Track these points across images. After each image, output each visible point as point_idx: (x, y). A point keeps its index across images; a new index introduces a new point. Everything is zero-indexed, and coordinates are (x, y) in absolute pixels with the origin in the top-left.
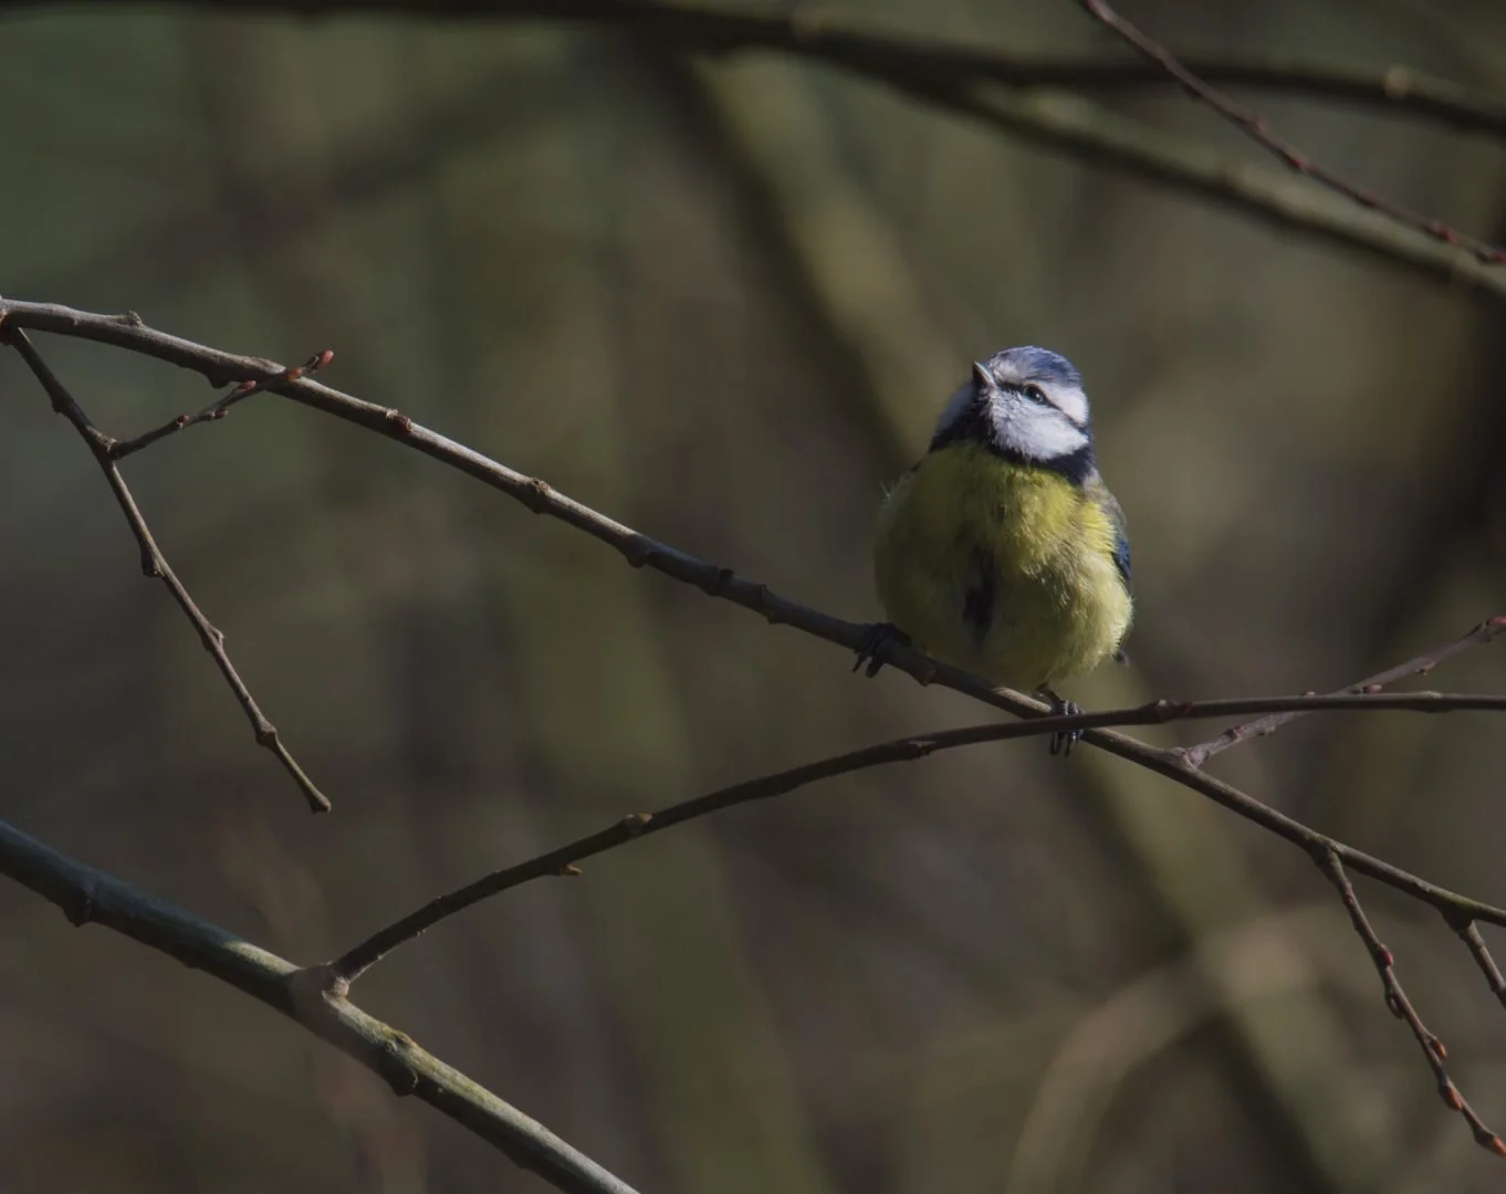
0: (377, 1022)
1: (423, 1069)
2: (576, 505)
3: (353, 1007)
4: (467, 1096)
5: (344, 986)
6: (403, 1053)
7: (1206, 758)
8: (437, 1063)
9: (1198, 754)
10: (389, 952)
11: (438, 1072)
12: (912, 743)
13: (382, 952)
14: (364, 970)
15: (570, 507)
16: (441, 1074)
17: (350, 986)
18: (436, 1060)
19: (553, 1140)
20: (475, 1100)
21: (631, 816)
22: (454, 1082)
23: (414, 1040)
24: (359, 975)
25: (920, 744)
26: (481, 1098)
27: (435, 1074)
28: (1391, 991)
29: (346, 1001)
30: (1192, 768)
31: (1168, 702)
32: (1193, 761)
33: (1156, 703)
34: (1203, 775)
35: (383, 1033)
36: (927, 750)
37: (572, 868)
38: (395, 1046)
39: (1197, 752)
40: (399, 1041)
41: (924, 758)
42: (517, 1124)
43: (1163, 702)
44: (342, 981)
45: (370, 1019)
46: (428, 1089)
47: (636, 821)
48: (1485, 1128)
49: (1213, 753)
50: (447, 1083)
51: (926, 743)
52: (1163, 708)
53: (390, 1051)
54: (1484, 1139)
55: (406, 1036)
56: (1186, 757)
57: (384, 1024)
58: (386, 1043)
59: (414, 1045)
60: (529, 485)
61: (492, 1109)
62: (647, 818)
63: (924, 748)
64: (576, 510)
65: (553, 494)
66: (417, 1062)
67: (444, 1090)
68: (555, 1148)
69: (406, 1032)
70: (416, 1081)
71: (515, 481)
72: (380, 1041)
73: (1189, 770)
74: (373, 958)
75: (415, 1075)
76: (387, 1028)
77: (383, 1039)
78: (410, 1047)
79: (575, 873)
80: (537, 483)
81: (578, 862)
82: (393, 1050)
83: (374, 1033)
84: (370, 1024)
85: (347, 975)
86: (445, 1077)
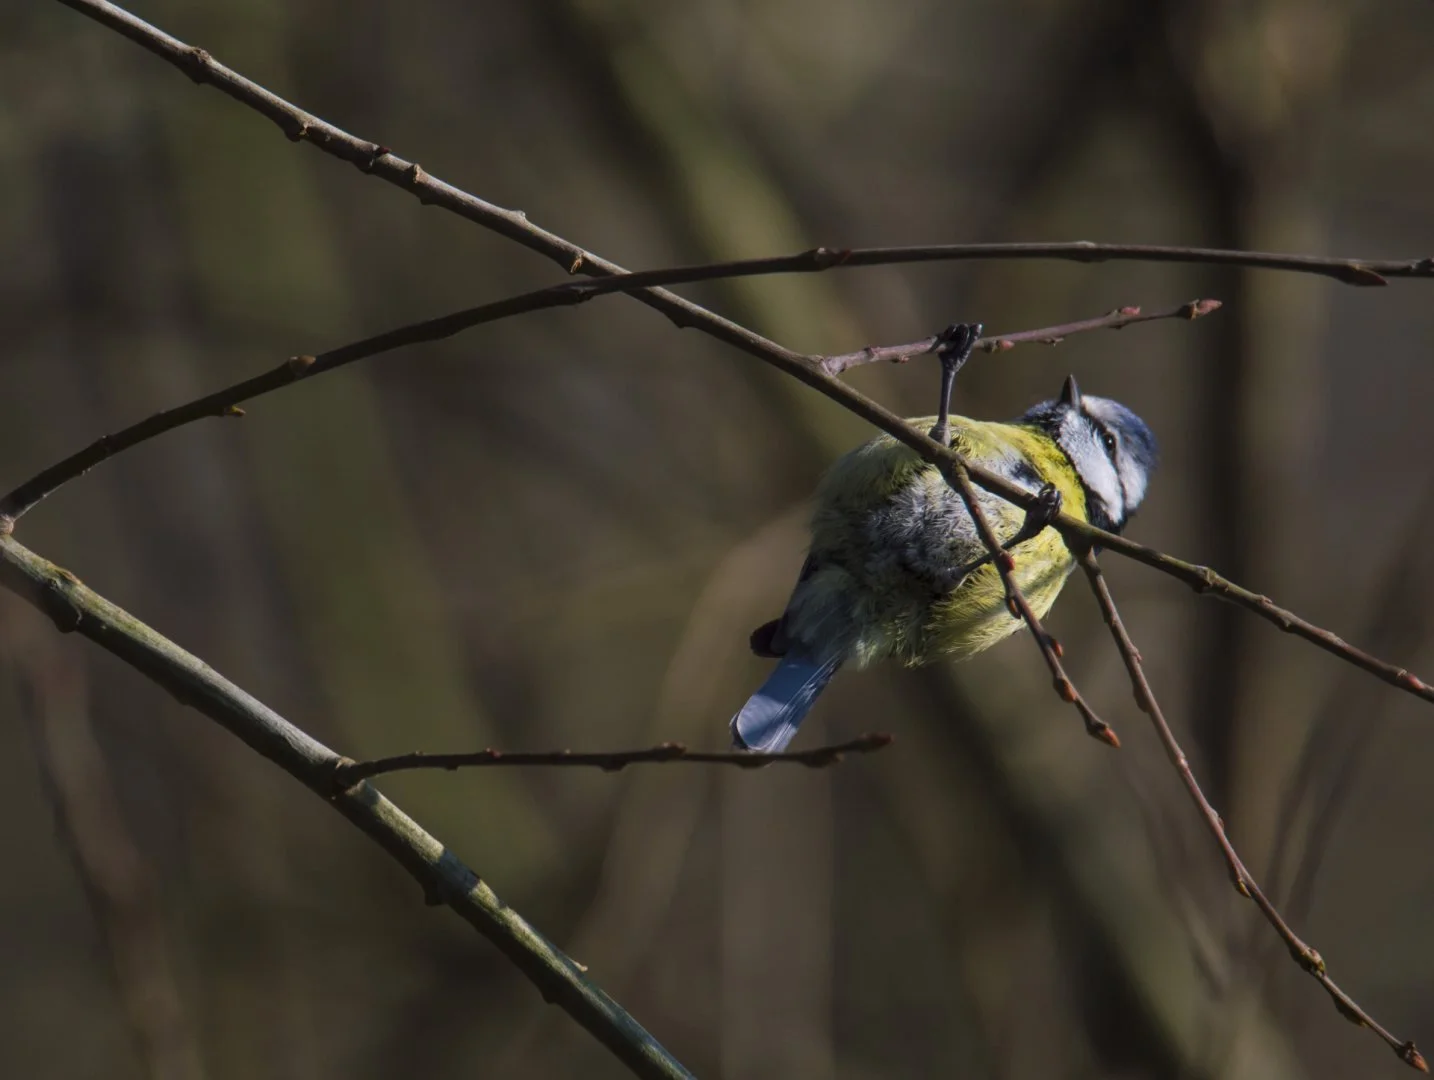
0: (42, 560)
1: (87, 606)
2: (236, 76)
3: (18, 544)
4: (130, 633)
5: (10, 524)
6: (66, 590)
7: (843, 370)
8: (101, 601)
9: (836, 363)
10: (54, 490)
11: (101, 609)
12: (574, 288)
13: (46, 490)
14: (28, 508)
15: (231, 78)
16: (104, 612)
17: (16, 524)
18: (100, 597)
19: (214, 676)
20: (139, 637)
21: (295, 358)
22: (118, 620)
23: (78, 577)
24: (24, 513)
25: (582, 290)
26: (144, 635)
27: (99, 612)
28: (1012, 594)
29: (12, 539)
30: (829, 375)
31: (827, 251)
32: (830, 369)
33: (814, 251)
34: (838, 383)
35: (47, 570)
36: (587, 296)
37: (236, 409)
38: (59, 583)
39: (834, 362)
40: (64, 579)
41: (585, 304)
42: (179, 661)
43: (821, 250)
44: (8, 519)
45: (35, 556)
46: (91, 626)
47: (300, 363)
48: (1097, 718)
49: (849, 365)
50: (110, 620)
51: (587, 288)
52: (821, 256)
53: (54, 588)
54: (1095, 730)
55: (69, 573)
56: (824, 364)
57: (48, 562)
58: (50, 580)
59: (79, 582)
60: (191, 54)
61: (154, 647)
62: (312, 360)
63: (586, 293)
64: (237, 80)
65: (214, 64)
66: (82, 600)
67: (107, 626)
68: (216, 684)
69: (69, 569)
70: (80, 618)
71: (177, 49)
72: (44, 578)
73: (826, 376)
74: (38, 496)
75: (79, 612)
76: (50, 565)
77: (49, 577)
78: (75, 584)
79: (239, 414)
80: (199, 52)
81: (244, 403)
82: (57, 587)
83: (38, 570)
84: (35, 562)
85: (12, 513)
86: (108, 614)
